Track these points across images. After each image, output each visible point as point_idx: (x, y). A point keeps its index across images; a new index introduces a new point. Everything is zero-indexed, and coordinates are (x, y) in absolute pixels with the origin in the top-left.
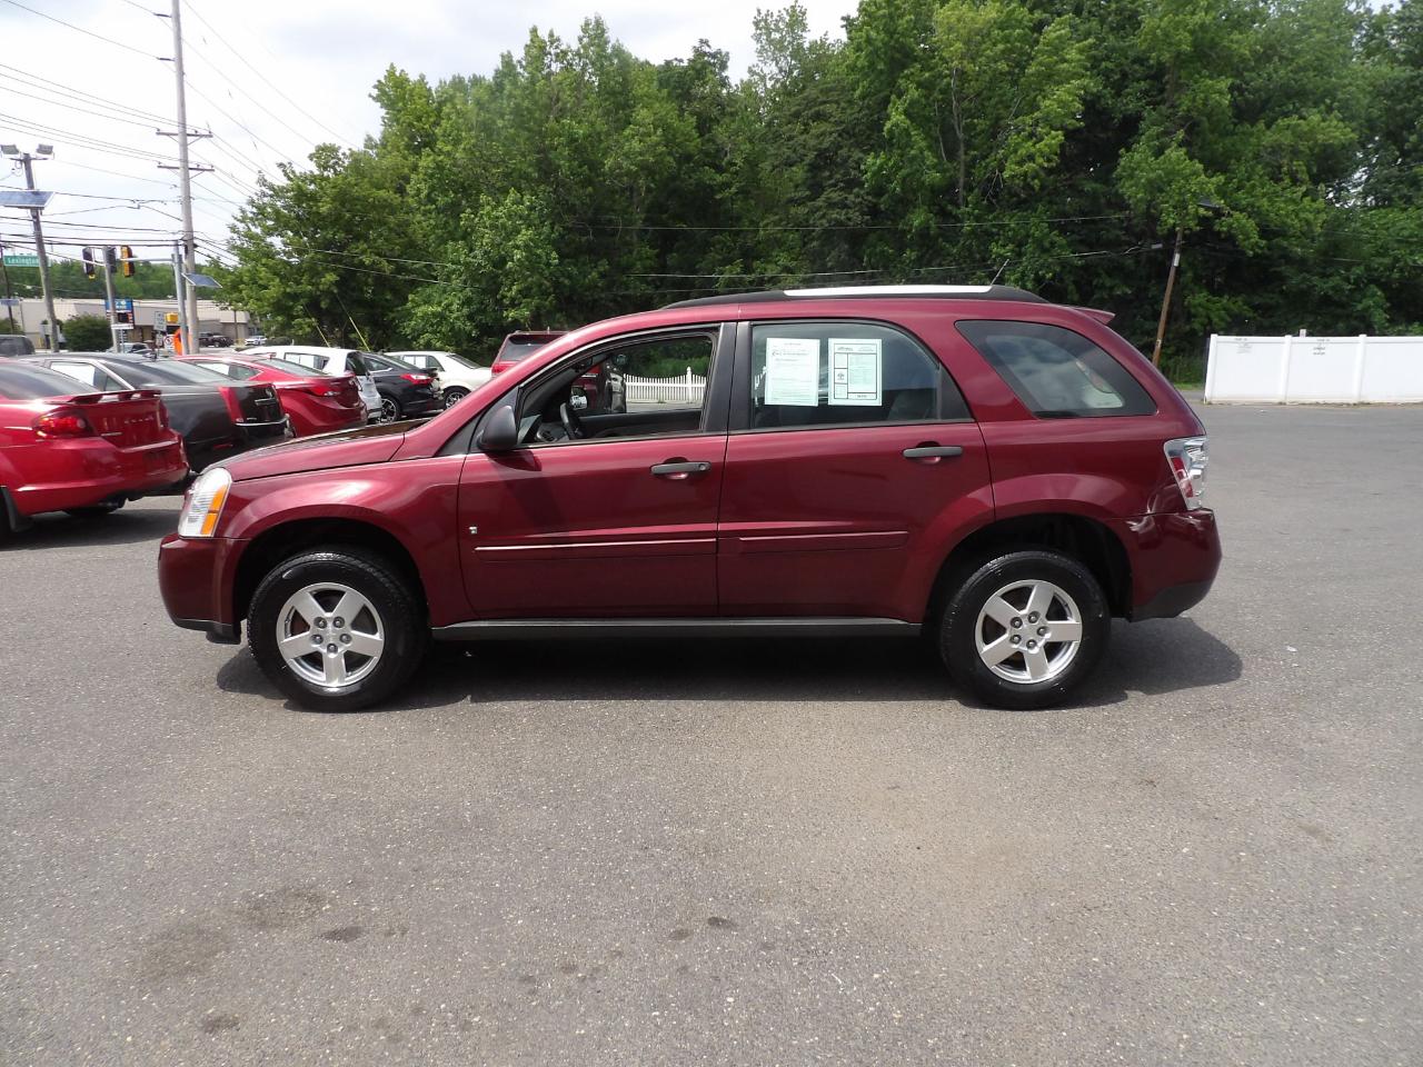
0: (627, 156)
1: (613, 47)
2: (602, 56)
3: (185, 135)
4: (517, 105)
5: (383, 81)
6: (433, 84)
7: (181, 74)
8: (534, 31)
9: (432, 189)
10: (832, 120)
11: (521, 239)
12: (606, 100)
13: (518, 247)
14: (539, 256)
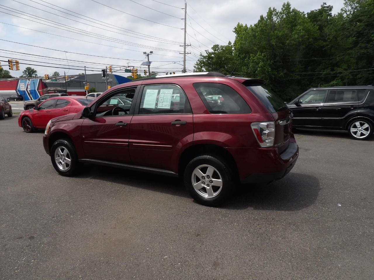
0: (293, 40)
1: (293, 10)
2: (289, 12)
3: (185, 46)
4: (262, 29)
5: (237, 27)
6: (249, 26)
7: (185, 32)
8: (270, 8)
9: (240, 53)
10: (363, 21)
11: (260, 65)
12: (288, 25)
13: (259, 67)
14: (265, 69)
